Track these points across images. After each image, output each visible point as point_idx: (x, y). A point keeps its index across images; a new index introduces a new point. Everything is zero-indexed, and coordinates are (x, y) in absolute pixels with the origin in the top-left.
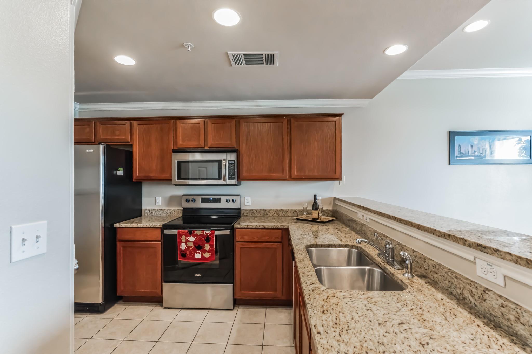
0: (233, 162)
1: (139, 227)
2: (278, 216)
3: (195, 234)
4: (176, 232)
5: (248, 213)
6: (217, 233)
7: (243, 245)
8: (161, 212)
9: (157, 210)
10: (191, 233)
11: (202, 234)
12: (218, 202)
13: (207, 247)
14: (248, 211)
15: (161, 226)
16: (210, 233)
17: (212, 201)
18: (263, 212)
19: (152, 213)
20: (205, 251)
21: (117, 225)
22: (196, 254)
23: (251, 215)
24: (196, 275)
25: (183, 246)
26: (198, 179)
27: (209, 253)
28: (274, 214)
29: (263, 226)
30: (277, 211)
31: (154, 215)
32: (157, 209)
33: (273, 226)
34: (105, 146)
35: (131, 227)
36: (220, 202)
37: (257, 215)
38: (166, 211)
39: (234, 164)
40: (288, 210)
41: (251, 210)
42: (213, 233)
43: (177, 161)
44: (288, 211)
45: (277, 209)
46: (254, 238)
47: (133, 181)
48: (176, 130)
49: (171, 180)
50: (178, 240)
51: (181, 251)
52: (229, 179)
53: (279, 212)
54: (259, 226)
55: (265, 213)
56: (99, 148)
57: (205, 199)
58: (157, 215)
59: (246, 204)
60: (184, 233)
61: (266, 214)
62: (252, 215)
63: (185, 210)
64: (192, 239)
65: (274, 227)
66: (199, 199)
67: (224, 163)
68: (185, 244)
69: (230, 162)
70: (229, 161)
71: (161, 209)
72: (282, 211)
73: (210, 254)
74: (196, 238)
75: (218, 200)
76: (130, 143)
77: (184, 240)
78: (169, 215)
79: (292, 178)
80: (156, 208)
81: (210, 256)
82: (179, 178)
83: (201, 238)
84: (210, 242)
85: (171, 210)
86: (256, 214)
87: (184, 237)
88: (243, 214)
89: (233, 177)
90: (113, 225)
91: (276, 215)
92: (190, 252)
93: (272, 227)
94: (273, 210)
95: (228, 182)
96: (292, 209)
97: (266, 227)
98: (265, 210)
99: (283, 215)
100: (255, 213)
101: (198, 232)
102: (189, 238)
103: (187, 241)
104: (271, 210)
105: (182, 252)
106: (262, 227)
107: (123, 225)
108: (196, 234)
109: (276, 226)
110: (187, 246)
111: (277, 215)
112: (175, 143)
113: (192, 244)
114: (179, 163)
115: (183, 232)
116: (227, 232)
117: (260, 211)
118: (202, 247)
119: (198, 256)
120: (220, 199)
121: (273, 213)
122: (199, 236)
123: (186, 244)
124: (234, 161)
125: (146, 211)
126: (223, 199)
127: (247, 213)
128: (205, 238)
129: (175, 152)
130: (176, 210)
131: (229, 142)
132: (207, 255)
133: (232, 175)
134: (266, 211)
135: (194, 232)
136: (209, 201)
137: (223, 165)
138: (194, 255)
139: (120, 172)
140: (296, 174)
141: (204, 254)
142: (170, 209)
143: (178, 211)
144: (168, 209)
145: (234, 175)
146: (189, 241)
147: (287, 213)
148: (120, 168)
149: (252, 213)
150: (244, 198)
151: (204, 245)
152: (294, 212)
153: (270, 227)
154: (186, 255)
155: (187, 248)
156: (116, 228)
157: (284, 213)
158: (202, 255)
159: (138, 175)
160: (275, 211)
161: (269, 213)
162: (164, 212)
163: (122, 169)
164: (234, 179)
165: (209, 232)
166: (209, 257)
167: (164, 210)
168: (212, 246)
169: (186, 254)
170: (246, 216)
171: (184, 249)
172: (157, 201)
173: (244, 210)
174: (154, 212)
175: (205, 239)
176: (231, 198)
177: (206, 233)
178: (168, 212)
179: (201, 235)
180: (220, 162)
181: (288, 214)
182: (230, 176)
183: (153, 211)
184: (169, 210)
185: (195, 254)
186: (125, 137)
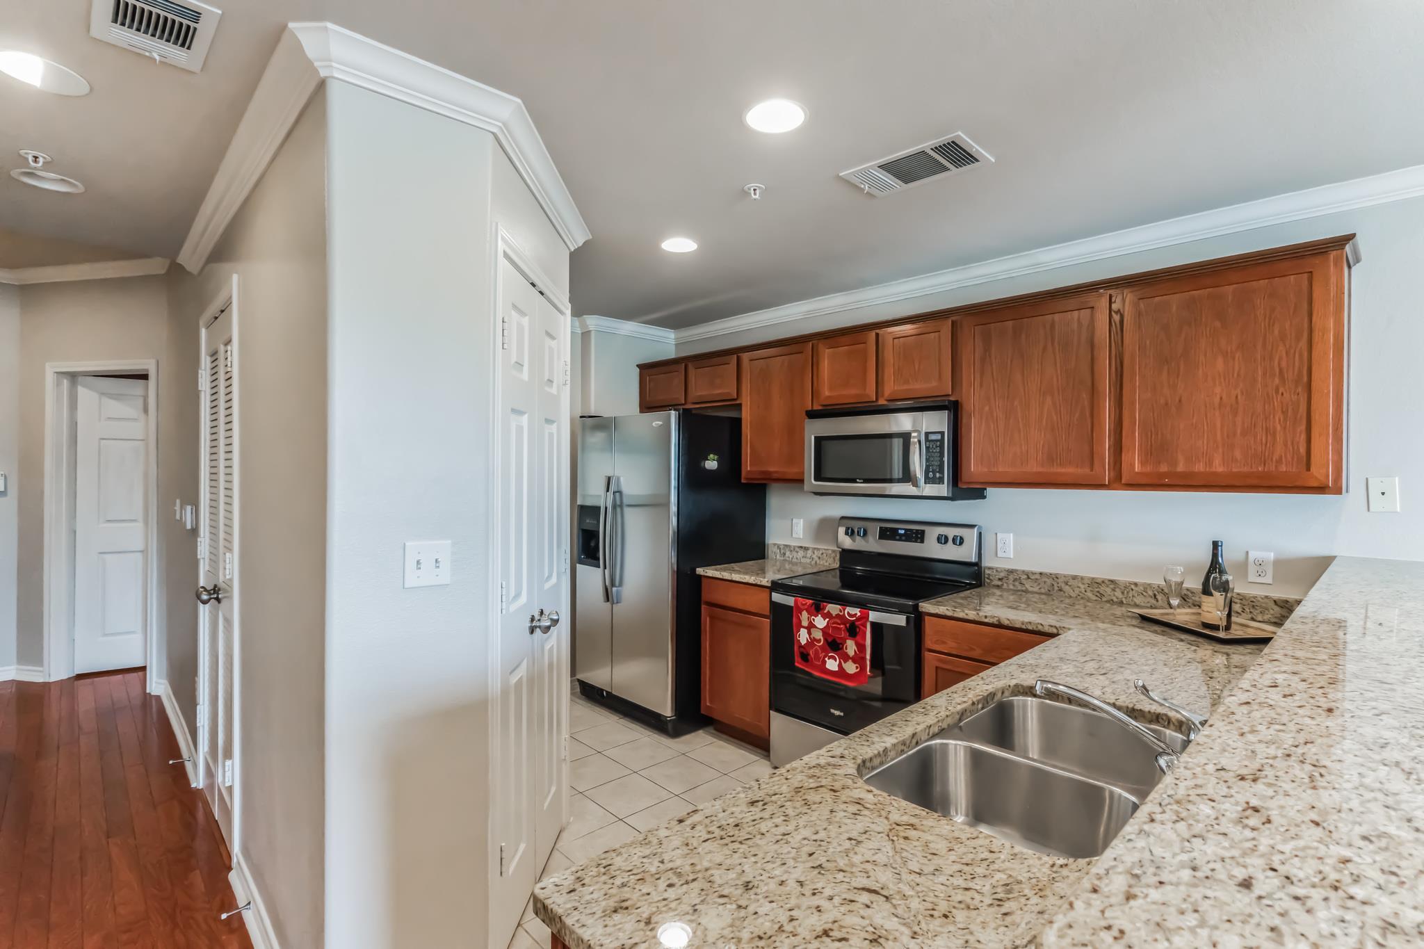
0: (939, 437)
1: (734, 579)
2: (1097, 598)
3: (825, 612)
4: (789, 601)
5: (1004, 580)
6: (874, 616)
7: (940, 660)
8: (801, 553)
9: (792, 549)
10: (817, 609)
11: (841, 614)
12: (919, 540)
13: (851, 647)
14: (1002, 575)
15: (770, 585)
16: (859, 614)
17: (903, 538)
18: (1047, 580)
19: (785, 554)
20: (845, 658)
21: (700, 571)
22: (829, 659)
23: (1011, 587)
24: (832, 711)
25: (803, 636)
26: (858, 480)
27: (855, 663)
28: (1083, 592)
29: (997, 619)
30: (1096, 585)
31: (788, 559)
32: (794, 547)
33: (1027, 623)
34: (679, 414)
35: (721, 577)
36: (922, 542)
37: (1030, 589)
38: (809, 553)
39: (942, 440)
40: (1136, 584)
41: (1011, 572)
42: (865, 617)
43: (815, 437)
44: (1133, 587)
45: (1093, 579)
46: (972, 649)
47: (743, 481)
48: (815, 365)
49: (801, 481)
50: (794, 620)
51: (800, 646)
52: (928, 480)
53: (1102, 589)
54: (986, 617)
55: (1056, 585)
56: (669, 416)
57: (888, 531)
58: (793, 560)
59: (1000, 554)
60: (806, 607)
61: (1056, 588)
62: (1014, 585)
63: (846, 554)
64: (820, 622)
65: (1030, 628)
66: (875, 529)
67: (914, 437)
68: (806, 631)
69: (932, 437)
70: (927, 434)
71: (801, 547)
72: (1112, 586)
73: (857, 668)
74: (828, 622)
75: (918, 536)
76: (738, 402)
77: (805, 623)
78: (816, 562)
79: (1123, 482)
80: (793, 544)
81: (858, 672)
82: (818, 477)
83: (840, 625)
84: (858, 638)
85: (821, 552)
86: (1028, 586)
87: (805, 615)
88: (989, 581)
89: (938, 475)
90: (696, 571)
91: (1089, 594)
92: (816, 653)
93: (1024, 627)
94: (1082, 578)
95: (929, 490)
96: (1149, 584)
97: (1006, 623)
98: (1056, 577)
99: (1115, 600)
100: (1024, 581)
101: (833, 609)
102: (814, 620)
103: (811, 627)
104: (1074, 578)
105: (802, 650)
106: (994, 621)
107: (710, 572)
108: (829, 611)
109: (1034, 624)
110: (810, 638)
111: (1095, 598)
112: (815, 393)
113: (818, 635)
114: (819, 440)
115: (804, 603)
116: (900, 620)
117: (1038, 576)
118: (841, 646)
119: (832, 665)
120: (923, 532)
121: (1079, 587)
122: (834, 617)
123: (809, 633)
124: (942, 433)
125: (775, 549)
126: (932, 533)
127: (1000, 579)
128: (848, 625)
129: (812, 415)
130: (830, 552)
131: (934, 384)
132: (851, 668)
133: (934, 472)
134: (1059, 581)
135: (824, 608)
136: (898, 537)
137: (915, 443)
138: (824, 662)
139: (711, 464)
140: (1137, 468)
141: (845, 663)
142: (818, 549)
143: (833, 555)
144: (815, 548)
145: (942, 471)
146: (816, 627)
147: (1131, 595)
148: (712, 456)
149: (1015, 580)
150: (994, 536)
151: (844, 640)
152: (1155, 595)
153: (1017, 626)
154: (809, 658)
155: (812, 642)
156: (700, 577)
157: (1118, 593)
158: (840, 665)
159: (749, 469)
160: (1086, 581)
161: (1066, 588)
162: (807, 554)
163: (716, 457)
164: (941, 481)
165: (856, 611)
166: (855, 673)
167: (806, 549)
168: (861, 647)
169: (809, 654)
170: (998, 586)
171: (806, 642)
172: (795, 529)
173: (989, 568)
174: (788, 553)
175: (846, 627)
176: (951, 532)
177: (848, 613)
178: (814, 556)
179: (838, 616)
180: (906, 437)
181: (1135, 599)
182: (931, 475)
183: (787, 550)
184: (815, 552)
185: (826, 659)
186: (729, 389)
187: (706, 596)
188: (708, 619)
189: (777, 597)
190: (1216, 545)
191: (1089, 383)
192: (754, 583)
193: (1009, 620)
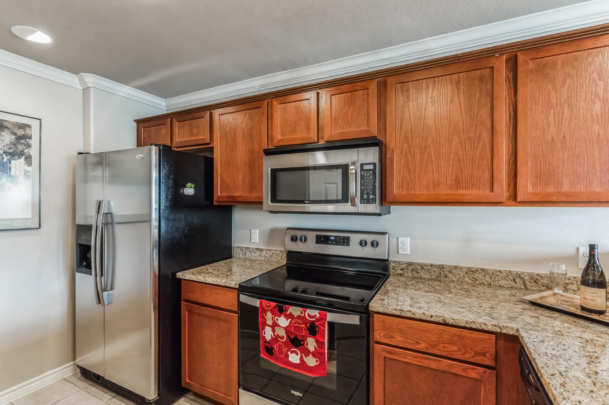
0: (372, 167)
1: (207, 282)
2: (472, 282)
3: (288, 313)
4: (256, 303)
5: (405, 271)
6: (331, 317)
7: (389, 352)
8: (258, 253)
9: (251, 251)
10: (281, 311)
11: (302, 315)
12: (346, 244)
13: (311, 344)
14: (403, 266)
15: (237, 287)
16: (318, 315)
17: (334, 243)
18: (436, 269)
19: (246, 254)
20: (307, 352)
21: (179, 275)
22: (291, 353)
23: (410, 275)
24: (293, 392)
25: (268, 334)
26: (306, 202)
27: (315, 358)
28: (462, 276)
29: (443, 318)
30: (471, 273)
31: (248, 257)
32: (252, 248)
33: (471, 322)
34: (159, 149)
35: (196, 280)
36: (348, 245)
37: (424, 276)
38: (264, 253)
39: (374, 171)
40: (500, 272)
41: (410, 264)
42: (323, 318)
43: (271, 170)
44: (498, 273)
45: (469, 268)
46: (418, 343)
47: (215, 203)
49: (261, 203)
50: (260, 319)
51: (265, 341)
52: (363, 201)
53: (476, 275)
54: (431, 316)
55: (442, 273)
56: (150, 151)
57: (322, 238)
58: (252, 258)
59: (400, 252)
60: (270, 308)
61: (442, 275)
62: (412, 273)
63: (291, 254)
64: (283, 322)
65: (474, 326)
66: (312, 237)
67: (352, 169)
68: (271, 329)
69: (366, 167)
70: (362, 165)
71: (258, 249)
72: (483, 274)
73: (317, 361)
74: (290, 323)
75: (345, 241)
76: (211, 146)
77: (270, 322)
78: (269, 260)
79: (518, 200)
80: (252, 246)
81: (319, 364)
82: (274, 199)
83: (301, 324)
84: (318, 335)
85: (272, 252)
86: (422, 274)
87: (269, 315)
88: (394, 271)
89: (371, 197)
90: (176, 275)
91: (466, 279)
92: (280, 347)
93: (468, 326)
94: (461, 268)
95: (362, 208)
96: (510, 271)
98: (441, 267)
99: (486, 283)
100: (419, 271)
101: (295, 311)
102: (277, 320)
103: (275, 325)
104: (456, 267)
105: (266, 344)
107: (188, 276)
108: (291, 313)
109: (478, 323)
110: (274, 335)
111: (470, 282)
112: (270, 137)
113: (282, 333)
114: (275, 172)
115: (268, 305)
116: (354, 320)
117: (429, 267)
118: (302, 343)
119: (294, 358)
120: (348, 238)
121: (460, 275)
122: (296, 318)
123: (274, 331)
124: (374, 164)
125: (239, 251)
126: (355, 239)
127: (401, 269)
128: (308, 325)
129: (268, 153)
130: (279, 252)
131: (364, 128)
132: (311, 361)
133: (368, 194)
134: (445, 270)
135: (287, 310)
136: (330, 242)
137: (352, 173)
138: (287, 356)
139: (189, 190)
140: (530, 189)
141: (306, 357)
142: (270, 250)
143: (281, 254)
144: (268, 250)
145: (374, 194)
146: (278, 325)
147: (497, 280)
148: (189, 184)
149: (413, 270)
150: (396, 239)
151: (305, 339)
152: (514, 279)
153: (463, 324)
154: (273, 351)
155: (276, 339)
156: (180, 280)
157: (488, 278)
158: (301, 359)
159: (219, 195)
160: (464, 270)
161: (450, 275)
162: (261, 254)
163: (193, 185)
164: (374, 201)
165: (315, 313)
166: (316, 366)
167: (261, 250)
168: (320, 344)
169: (273, 349)
170: (400, 274)
171: (270, 338)
172: (253, 236)
173: (395, 262)
174: (248, 254)
175: (307, 326)
176: (369, 238)
177: (309, 315)
178: (267, 255)
179: (299, 317)
180: (345, 168)
181: (499, 282)
182: (365, 196)
183: (247, 251)
184: (268, 252)
185: (289, 353)
186: (204, 136)
187: (184, 295)
188: (187, 312)
189: (244, 298)
190: (592, 248)
191: (489, 125)
192: (224, 285)
193: (453, 319)
